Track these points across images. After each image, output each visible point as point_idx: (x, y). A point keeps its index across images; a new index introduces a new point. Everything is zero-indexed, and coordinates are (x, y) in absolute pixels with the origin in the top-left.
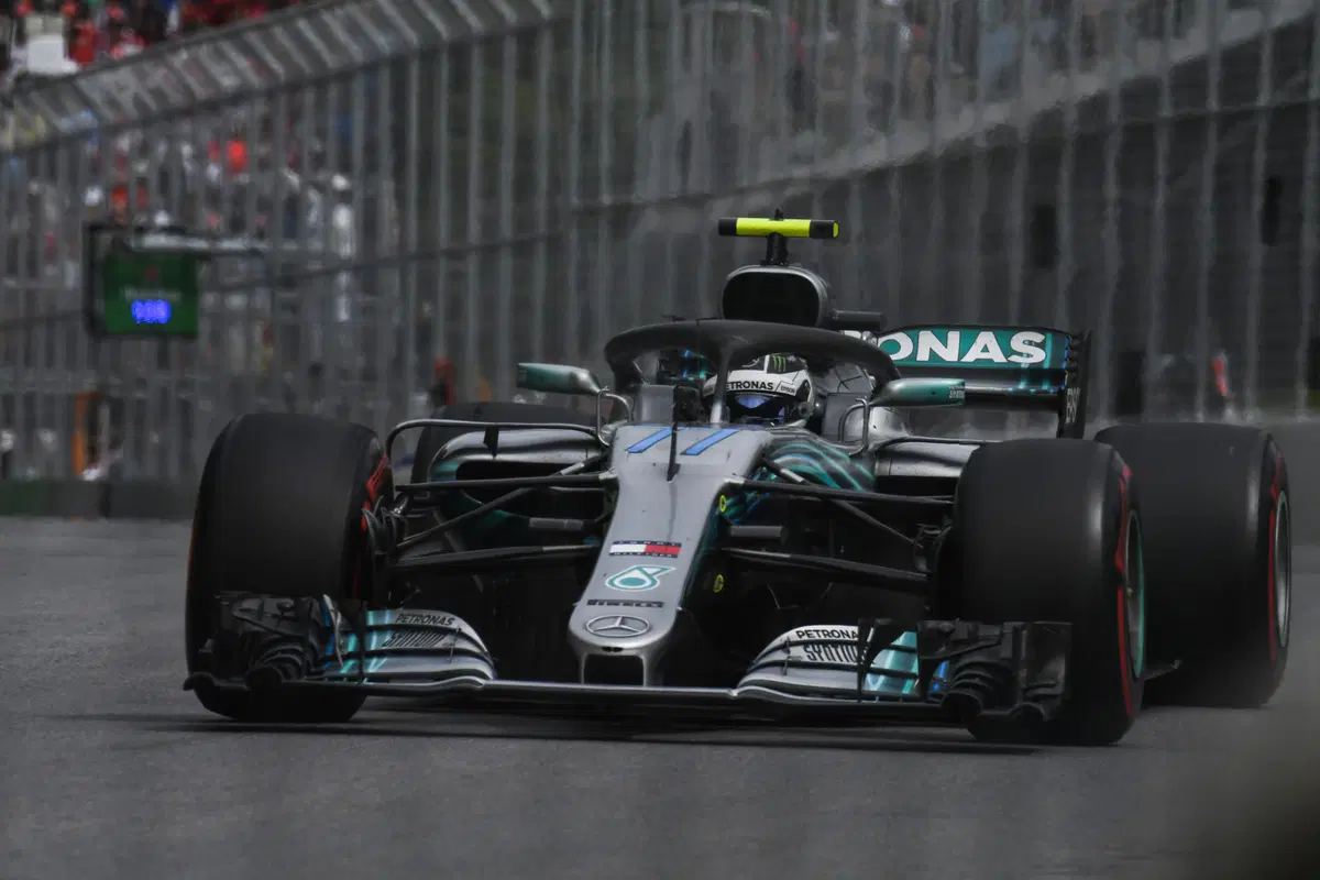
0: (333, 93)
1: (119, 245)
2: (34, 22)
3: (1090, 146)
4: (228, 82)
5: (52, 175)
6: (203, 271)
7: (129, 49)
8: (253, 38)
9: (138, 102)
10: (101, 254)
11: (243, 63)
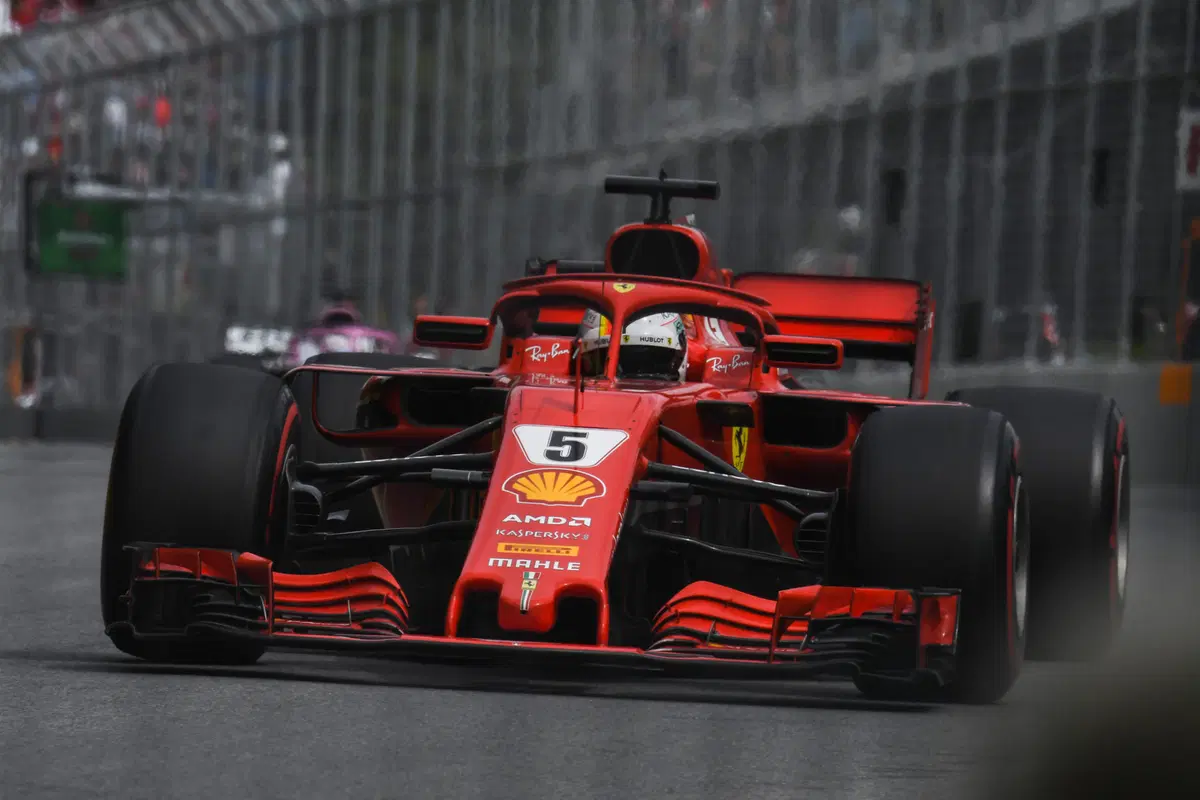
1: (53, 193)
4: (156, 46)
6: (131, 218)
8: (181, 8)
9: (73, 63)
10: (37, 200)
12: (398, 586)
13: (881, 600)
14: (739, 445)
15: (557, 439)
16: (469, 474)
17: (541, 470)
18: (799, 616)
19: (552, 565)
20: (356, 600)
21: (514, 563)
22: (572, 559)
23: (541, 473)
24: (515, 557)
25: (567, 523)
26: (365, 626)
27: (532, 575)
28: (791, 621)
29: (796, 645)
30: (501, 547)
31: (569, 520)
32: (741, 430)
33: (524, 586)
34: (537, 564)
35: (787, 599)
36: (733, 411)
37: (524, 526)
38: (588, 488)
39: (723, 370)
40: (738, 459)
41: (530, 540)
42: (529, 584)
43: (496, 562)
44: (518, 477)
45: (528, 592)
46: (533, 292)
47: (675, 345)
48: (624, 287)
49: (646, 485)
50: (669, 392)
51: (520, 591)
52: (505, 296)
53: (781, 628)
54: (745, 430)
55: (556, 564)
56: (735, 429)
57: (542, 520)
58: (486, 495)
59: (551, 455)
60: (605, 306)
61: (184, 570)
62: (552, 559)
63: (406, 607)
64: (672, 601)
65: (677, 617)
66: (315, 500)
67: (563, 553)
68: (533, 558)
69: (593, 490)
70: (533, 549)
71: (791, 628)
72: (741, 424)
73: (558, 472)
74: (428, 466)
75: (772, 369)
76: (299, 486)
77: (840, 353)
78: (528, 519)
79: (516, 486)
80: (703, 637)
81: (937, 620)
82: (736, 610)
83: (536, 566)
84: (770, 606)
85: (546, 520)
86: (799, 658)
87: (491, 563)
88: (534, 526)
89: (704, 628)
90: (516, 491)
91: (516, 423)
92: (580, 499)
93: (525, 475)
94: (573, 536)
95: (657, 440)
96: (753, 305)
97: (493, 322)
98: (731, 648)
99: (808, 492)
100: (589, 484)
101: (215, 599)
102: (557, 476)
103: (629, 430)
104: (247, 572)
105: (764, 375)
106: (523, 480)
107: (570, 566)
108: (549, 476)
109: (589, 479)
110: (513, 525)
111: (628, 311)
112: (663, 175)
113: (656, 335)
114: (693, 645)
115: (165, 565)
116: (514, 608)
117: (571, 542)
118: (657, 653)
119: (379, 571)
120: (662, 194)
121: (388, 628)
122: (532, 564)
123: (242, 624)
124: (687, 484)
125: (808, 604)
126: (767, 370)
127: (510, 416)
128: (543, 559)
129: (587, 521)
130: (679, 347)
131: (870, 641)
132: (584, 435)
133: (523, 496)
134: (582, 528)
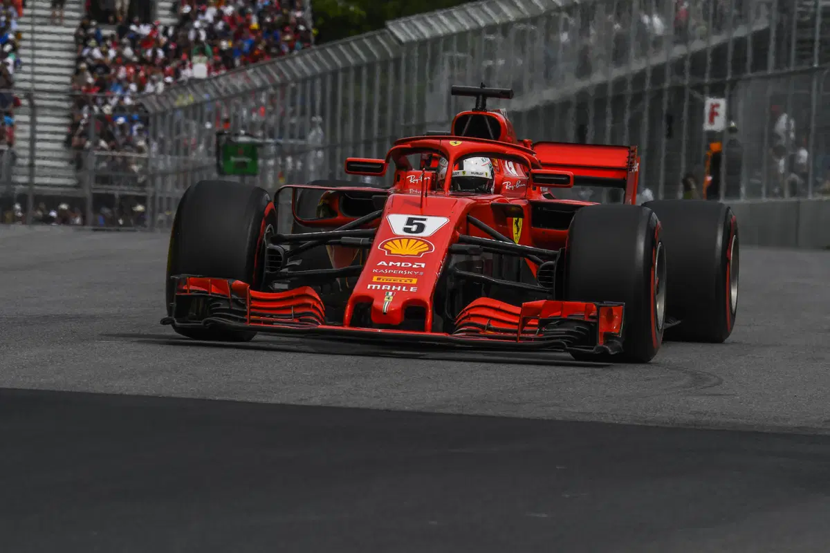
0: (308, 85)
1: (229, 140)
2: (195, 59)
3: (618, 100)
4: (258, 83)
5: (195, 118)
6: (259, 150)
7: (223, 72)
8: (268, 67)
9: (226, 90)
10: (222, 144)
11: (265, 77)
12: (320, 300)
13: (579, 309)
14: (517, 229)
15: (410, 222)
16: (361, 240)
17: (400, 238)
18: (534, 316)
19: (402, 288)
20: (296, 307)
21: (381, 287)
22: (413, 285)
23: (400, 240)
24: (382, 284)
25: (412, 266)
26: (300, 320)
27: (390, 293)
28: (529, 319)
29: (534, 332)
30: (375, 279)
31: (413, 264)
32: (518, 220)
33: (386, 299)
34: (394, 288)
35: (527, 307)
36: (513, 209)
37: (388, 268)
38: (425, 248)
39: (511, 188)
40: (517, 235)
41: (391, 275)
42: (389, 298)
43: (371, 287)
44: (388, 241)
45: (387, 304)
46: (409, 146)
47: (489, 177)
48: (456, 143)
49: (456, 246)
50: (475, 197)
51: (383, 301)
52: (394, 147)
53: (524, 322)
54: (521, 220)
55: (404, 288)
56: (515, 219)
57: (399, 264)
58: (369, 252)
59: (406, 230)
60: (444, 153)
61: (203, 289)
62: (402, 285)
63: (323, 311)
64: (466, 308)
65: (469, 316)
66: (280, 254)
67: (408, 282)
68: (392, 285)
69: (427, 249)
70: (392, 280)
71: (530, 323)
72: (518, 217)
73: (409, 239)
74: (339, 236)
75: (537, 187)
76: (271, 246)
77: (572, 180)
78: (391, 264)
79: (386, 246)
80: (483, 328)
81: (610, 319)
82: (503, 313)
83: (393, 289)
84: (518, 310)
85: (401, 265)
86: (535, 339)
87: (369, 287)
88: (394, 267)
89: (485, 323)
90: (385, 249)
91: (389, 213)
92: (420, 254)
93: (391, 241)
94: (415, 273)
95: (466, 223)
96: (525, 153)
97: (387, 161)
98: (498, 334)
99: (545, 251)
100: (426, 245)
101: (223, 305)
102: (409, 241)
103: (449, 217)
104: (236, 290)
105: (533, 191)
106: (390, 243)
107: (412, 289)
108: (404, 242)
109: (425, 242)
110: (383, 267)
111: (456, 156)
112: (483, 86)
113: (479, 171)
114: (478, 332)
115: (192, 287)
116: (379, 311)
117: (414, 276)
118: (458, 336)
119: (310, 291)
120: (482, 95)
121: (312, 321)
122: (391, 288)
123: (235, 319)
124: (479, 246)
125: (537, 310)
126: (534, 189)
127: (386, 210)
128: (397, 285)
129: (423, 265)
130: (491, 178)
131: (574, 331)
132: (425, 220)
133: (389, 252)
134: (420, 269)
